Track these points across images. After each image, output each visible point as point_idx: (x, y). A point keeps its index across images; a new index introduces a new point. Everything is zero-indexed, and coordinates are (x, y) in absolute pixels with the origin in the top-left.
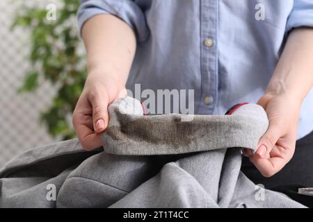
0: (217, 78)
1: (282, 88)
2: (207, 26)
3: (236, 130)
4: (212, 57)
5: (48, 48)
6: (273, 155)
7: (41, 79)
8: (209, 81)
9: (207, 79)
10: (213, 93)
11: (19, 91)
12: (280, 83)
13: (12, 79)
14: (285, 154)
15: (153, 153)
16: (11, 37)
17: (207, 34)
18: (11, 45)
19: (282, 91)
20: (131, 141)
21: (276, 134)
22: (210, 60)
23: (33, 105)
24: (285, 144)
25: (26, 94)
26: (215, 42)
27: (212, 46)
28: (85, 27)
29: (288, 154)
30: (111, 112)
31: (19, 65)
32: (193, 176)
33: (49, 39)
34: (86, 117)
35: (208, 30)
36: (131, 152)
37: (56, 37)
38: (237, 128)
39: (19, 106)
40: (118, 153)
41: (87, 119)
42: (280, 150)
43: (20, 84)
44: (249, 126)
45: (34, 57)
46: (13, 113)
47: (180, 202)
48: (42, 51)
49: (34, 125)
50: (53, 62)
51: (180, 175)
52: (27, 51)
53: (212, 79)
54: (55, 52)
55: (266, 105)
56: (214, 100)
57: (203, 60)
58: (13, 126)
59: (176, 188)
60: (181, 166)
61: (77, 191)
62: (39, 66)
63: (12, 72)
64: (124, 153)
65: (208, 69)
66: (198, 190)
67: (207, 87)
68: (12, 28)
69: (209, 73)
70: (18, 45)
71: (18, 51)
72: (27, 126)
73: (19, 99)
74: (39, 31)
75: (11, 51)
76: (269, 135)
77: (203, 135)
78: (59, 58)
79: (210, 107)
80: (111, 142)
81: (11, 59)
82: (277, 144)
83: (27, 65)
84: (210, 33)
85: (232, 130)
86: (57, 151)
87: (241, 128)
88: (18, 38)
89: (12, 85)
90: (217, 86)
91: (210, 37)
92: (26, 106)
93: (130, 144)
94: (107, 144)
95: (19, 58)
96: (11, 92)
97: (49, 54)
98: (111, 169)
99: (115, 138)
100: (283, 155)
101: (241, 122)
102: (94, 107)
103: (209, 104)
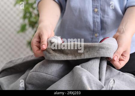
0: (100, 25)
1: (123, 30)
2: (95, 3)
3: (102, 50)
4: (98, 16)
5: (30, 13)
6: (120, 60)
7: (27, 27)
8: (97, 26)
9: (96, 26)
10: (99, 32)
11: (18, 32)
12: (123, 28)
13: (15, 27)
14: (126, 59)
15: (65, 59)
16: (15, 9)
17: (95, 7)
18: (15, 12)
19: (123, 32)
20: (56, 54)
21: (121, 51)
22: (97, 18)
23: (24, 38)
24: (125, 55)
25: (21, 33)
26: (98, 10)
27: (98, 11)
28: (39, 4)
29: (127, 59)
30: (48, 42)
31: (18, 21)
32: (88, 70)
33: (31, 10)
34: (37, 43)
35: (95, 5)
36: (56, 59)
37: (34, 9)
38: (102, 49)
39: (18, 39)
40: (51, 59)
41: (38, 44)
42: (123, 58)
43: (18, 29)
44: (108, 48)
45: (25, 17)
46: (16, 41)
47: (83, 83)
48: (28, 15)
49: (25, 47)
50: (33, 19)
51: (82, 71)
52: (22, 15)
53: (98, 26)
54: (33, 15)
55: (117, 38)
56: (99, 35)
57: (94, 18)
58: (16, 47)
59: (81, 77)
60: (82, 67)
61: (34, 78)
62: (27, 21)
63: (15, 24)
64: (53, 59)
65: (96, 22)
66: (90, 76)
67: (96, 29)
68: (15, 5)
69: (96, 23)
70: (17, 12)
71: (18, 15)
72: (22, 47)
73: (18, 35)
74: (27, 6)
75: (15, 15)
76: (118, 51)
77: (87, 52)
78: (35, 18)
79: (98, 38)
80: (48, 55)
81: (15, 18)
82: (122, 55)
83: (21, 21)
84: (96, 6)
85: (100, 49)
86: (23, 61)
87: (104, 49)
88: (17, 9)
89: (15, 30)
90: (100, 29)
91: (96, 8)
92: (21, 38)
93: (56, 55)
94: (46, 55)
95: (18, 18)
96: (15, 33)
97: (31, 16)
98: (48, 67)
99: (49, 53)
100: (125, 60)
101: (104, 46)
102: (41, 39)
103: (97, 37)
